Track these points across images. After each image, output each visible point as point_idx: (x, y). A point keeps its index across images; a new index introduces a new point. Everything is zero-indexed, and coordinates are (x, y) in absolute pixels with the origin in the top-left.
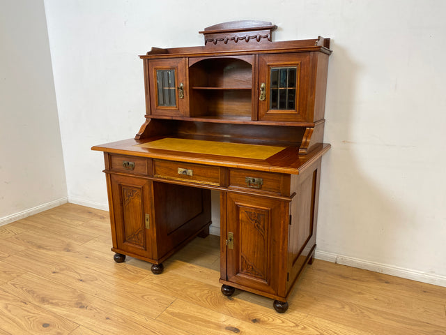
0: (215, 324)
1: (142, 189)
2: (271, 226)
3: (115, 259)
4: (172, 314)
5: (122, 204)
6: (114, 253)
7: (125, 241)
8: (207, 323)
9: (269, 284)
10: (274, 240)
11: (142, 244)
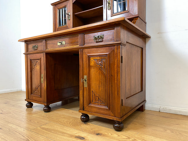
0: (69, 134)
1: (40, 59)
2: (109, 66)
3: (27, 106)
4: (43, 128)
5: (31, 71)
6: (26, 102)
7: (31, 93)
8: (63, 133)
9: (109, 109)
10: (112, 75)
11: (39, 94)
